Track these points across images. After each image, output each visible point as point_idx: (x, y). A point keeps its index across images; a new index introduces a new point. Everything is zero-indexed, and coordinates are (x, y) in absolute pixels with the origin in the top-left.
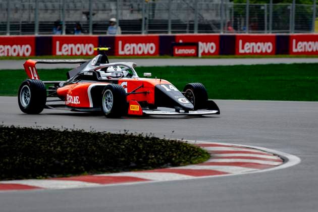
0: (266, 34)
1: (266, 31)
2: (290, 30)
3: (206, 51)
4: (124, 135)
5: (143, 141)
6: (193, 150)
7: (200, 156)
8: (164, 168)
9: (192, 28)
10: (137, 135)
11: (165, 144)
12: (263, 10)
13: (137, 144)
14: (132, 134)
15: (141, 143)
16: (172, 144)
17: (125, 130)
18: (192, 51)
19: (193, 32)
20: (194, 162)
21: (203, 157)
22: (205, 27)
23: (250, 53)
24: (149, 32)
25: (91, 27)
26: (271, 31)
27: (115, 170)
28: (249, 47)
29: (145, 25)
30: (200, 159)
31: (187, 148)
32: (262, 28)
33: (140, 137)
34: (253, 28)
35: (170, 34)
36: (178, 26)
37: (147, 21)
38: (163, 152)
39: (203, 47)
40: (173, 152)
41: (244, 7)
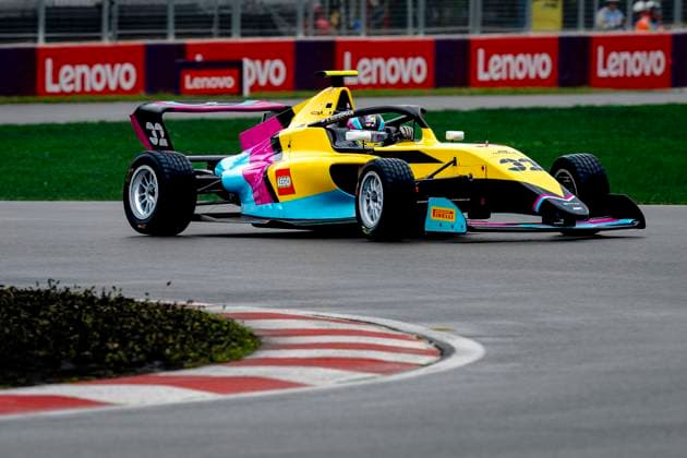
0: (409, 36)
1: (410, 29)
2: (470, 27)
3: (263, 82)
4: (47, 292)
5: (94, 308)
6: (218, 329)
7: (234, 344)
9: (225, 24)
10: (81, 292)
11: (150, 313)
13: (80, 316)
14: (68, 290)
15: (88, 312)
16: (165, 313)
17: (50, 282)
18: (227, 82)
19: (229, 35)
20: (219, 358)
21: (241, 344)
22: (258, 22)
23: (370, 85)
24: (121, 37)
26: (422, 28)
28: (368, 70)
29: (110, 17)
30: (233, 351)
31: (202, 324)
32: (398, 21)
33: (88, 297)
34: (376, 23)
35: (171, 40)
36: (192, 20)
37: (115, 9)
38: (144, 335)
39: (255, 71)
40: (166, 334)
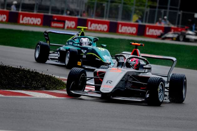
0: (104, 20)
1: (105, 18)
2: (118, 19)
3: (69, 26)
4: (19, 69)
6: (58, 82)
8: (41, 90)
9: (62, 12)
10: (27, 70)
11: (42, 76)
12: (104, 7)
13: (27, 75)
14: (24, 69)
15: (29, 74)
16: (46, 77)
17: (20, 66)
18: (61, 25)
19: (63, 14)
21: (63, 86)
23: (94, 30)
24: (39, 12)
25: (6, 5)
27: (13, 88)
28: (94, 26)
29: (37, 7)
30: (61, 87)
31: (54, 80)
32: (101, 16)
33: (29, 71)
35: (50, 14)
36: (55, 10)
37: (38, 5)
38: (41, 81)
39: (68, 24)
40: (46, 82)
41: (93, 3)
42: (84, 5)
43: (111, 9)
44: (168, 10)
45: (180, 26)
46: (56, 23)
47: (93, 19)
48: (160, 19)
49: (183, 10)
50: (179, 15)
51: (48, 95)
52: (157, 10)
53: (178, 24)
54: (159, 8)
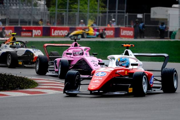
0: (64, 26)
1: (65, 25)
2: (76, 25)
3: (36, 34)
5: (6, 77)
6: (30, 82)
7: (33, 85)
8: (16, 90)
9: (30, 23)
10: (4, 74)
11: (17, 78)
12: (64, 15)
13: (4, 78)
16: (20, 78)
18: (30, 34)
19: (30, 25)
20: (30, 87)
21: (35, 85)
22: (36, 23)
23: (57, 36)
24: (10, 25)
26: (67, 25)
28: (56, 33)
29: (8, 21)
31: (27, 81)
32: (62, 23)
34: (58, 24)
35: (19, 26)
36: (23, 22)
37: (9, 20)
38: (16, 82)
39: (35, 32)
40: (20, 82)
41: (54, 14)
42: (47, 16)
43: (69, 17)
44: (117, 14)
45: (127, 26)
46: (25, 33)
47: (56, 26)
48: (111, 22)
49: (129, 13)
50: (126, 17)
51: (23, 93)
52: (107, 14)
53: (126, 24)
54: (109, 12)
